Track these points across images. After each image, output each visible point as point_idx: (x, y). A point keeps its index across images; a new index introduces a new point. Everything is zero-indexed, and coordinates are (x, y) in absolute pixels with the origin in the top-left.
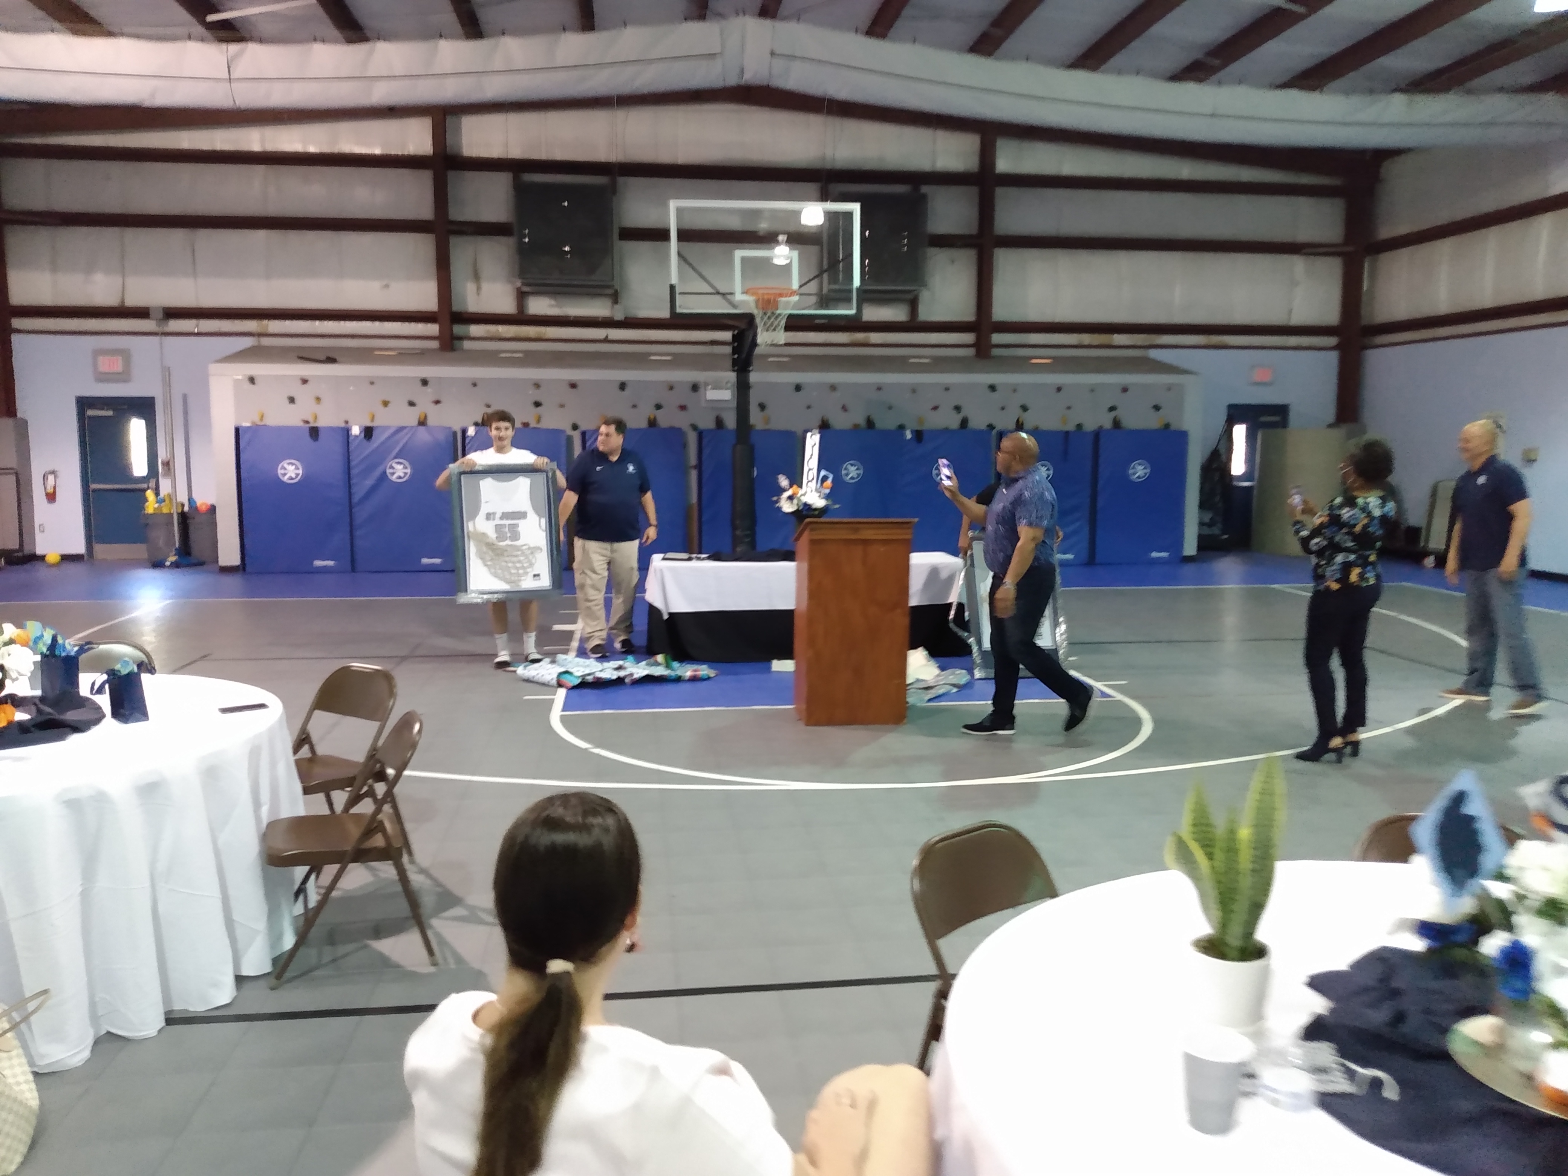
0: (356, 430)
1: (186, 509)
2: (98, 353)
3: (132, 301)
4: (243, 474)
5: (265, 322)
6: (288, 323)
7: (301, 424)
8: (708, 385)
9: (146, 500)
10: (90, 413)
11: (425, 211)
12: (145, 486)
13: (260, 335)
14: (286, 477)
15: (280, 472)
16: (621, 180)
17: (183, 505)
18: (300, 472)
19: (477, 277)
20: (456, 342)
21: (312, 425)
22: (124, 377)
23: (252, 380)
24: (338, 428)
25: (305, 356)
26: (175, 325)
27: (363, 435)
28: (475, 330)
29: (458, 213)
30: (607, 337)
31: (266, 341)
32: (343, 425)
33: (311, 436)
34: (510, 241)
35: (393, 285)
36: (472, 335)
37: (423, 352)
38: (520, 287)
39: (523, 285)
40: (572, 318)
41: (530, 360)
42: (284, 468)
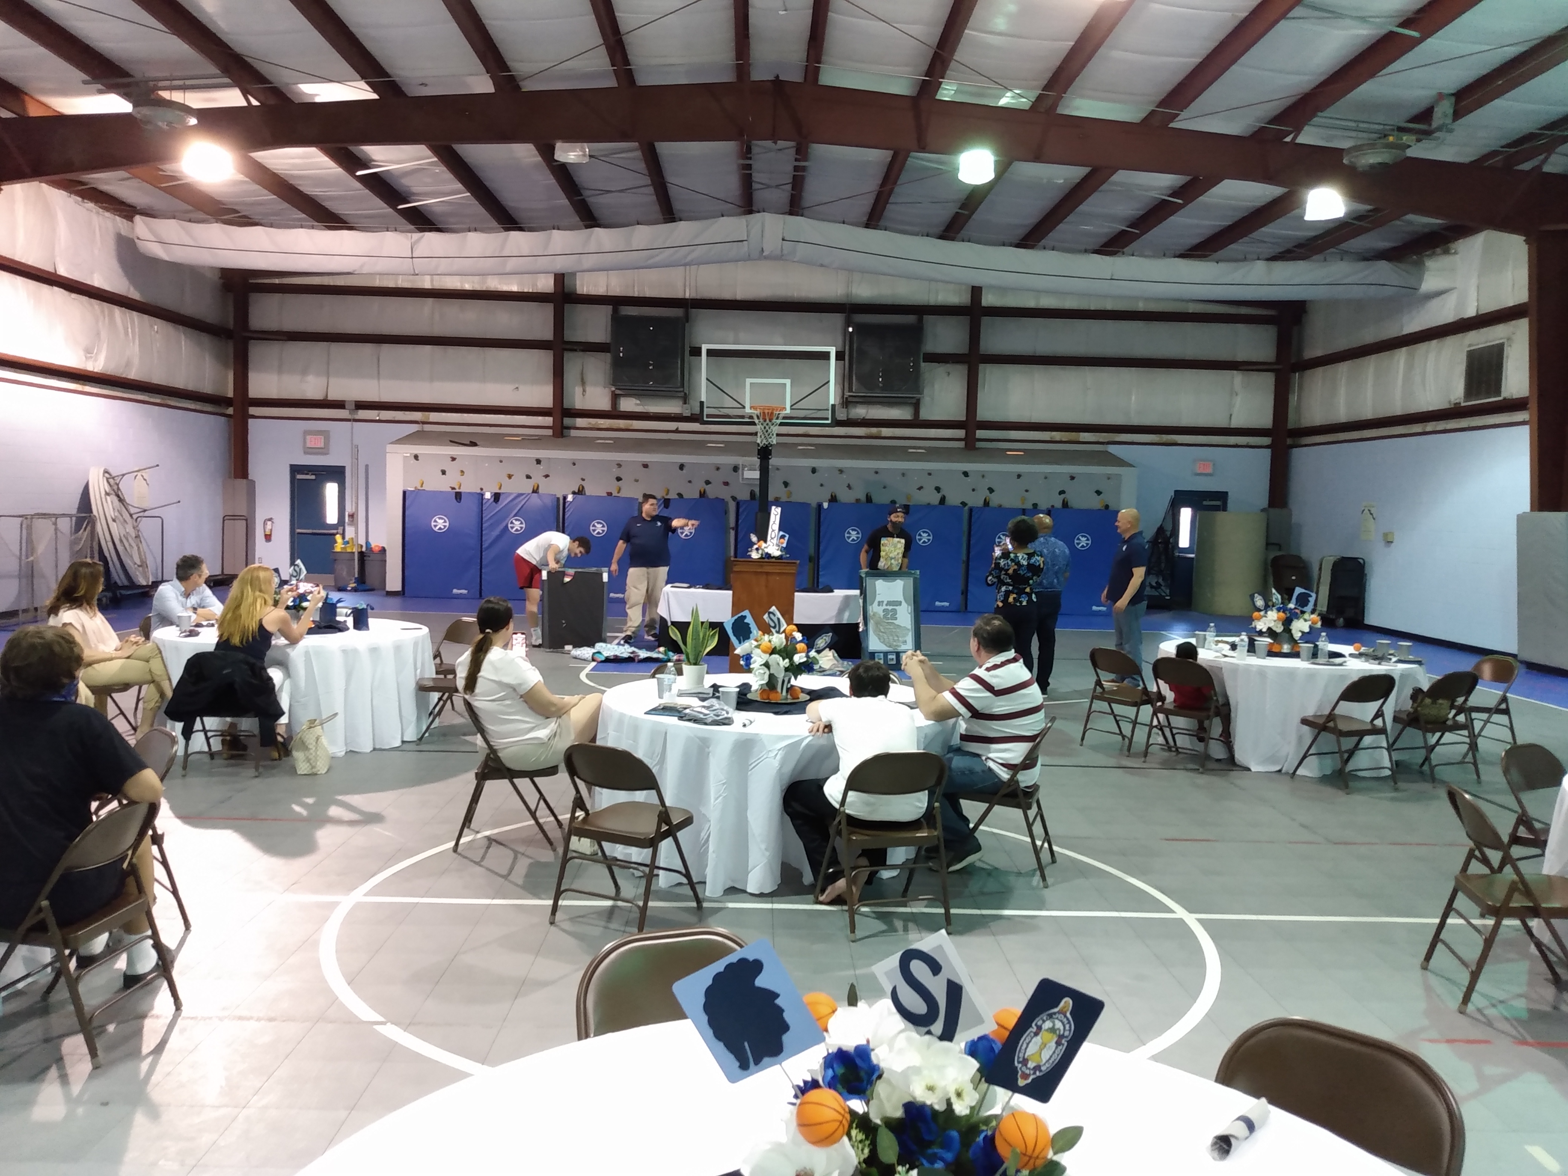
0: (488, 495)
1: (364, 549)
2: (306, 433)
3: (333, 396)
4: (407, 525)
5: (427, 413)
6: (444, 414)
7: (450, 490)
8: (745, 467)
9: (336, 542)
10: (300, 476)
11: (547, 333)
12: (335, 531)
13: (424, 423)
14: (437, 528)
15: (433, 524)
16: (692, 311)
17: (362, 546)
18: (447, 524)
19: (583, 383)
20: (565, 431)
21: (457, 490)
22: (324, 451)
23: (416, 457)
24: (476, 493)
25: (455, 440)
26: (363, 414)
27: (493, 499)
28: (580, 422)
29: (572, 335)
30: (678, 428)
31: (427, 428)
32: (479, 491)
33: (456, 498)
34: (608, 356)
35: (521, 388)
36: (578, 425)
37: (540, 438)
38: (614, 391)
39: (616, 389)
40: (651, 414)
41: (617, 446)
42: (435, 521)
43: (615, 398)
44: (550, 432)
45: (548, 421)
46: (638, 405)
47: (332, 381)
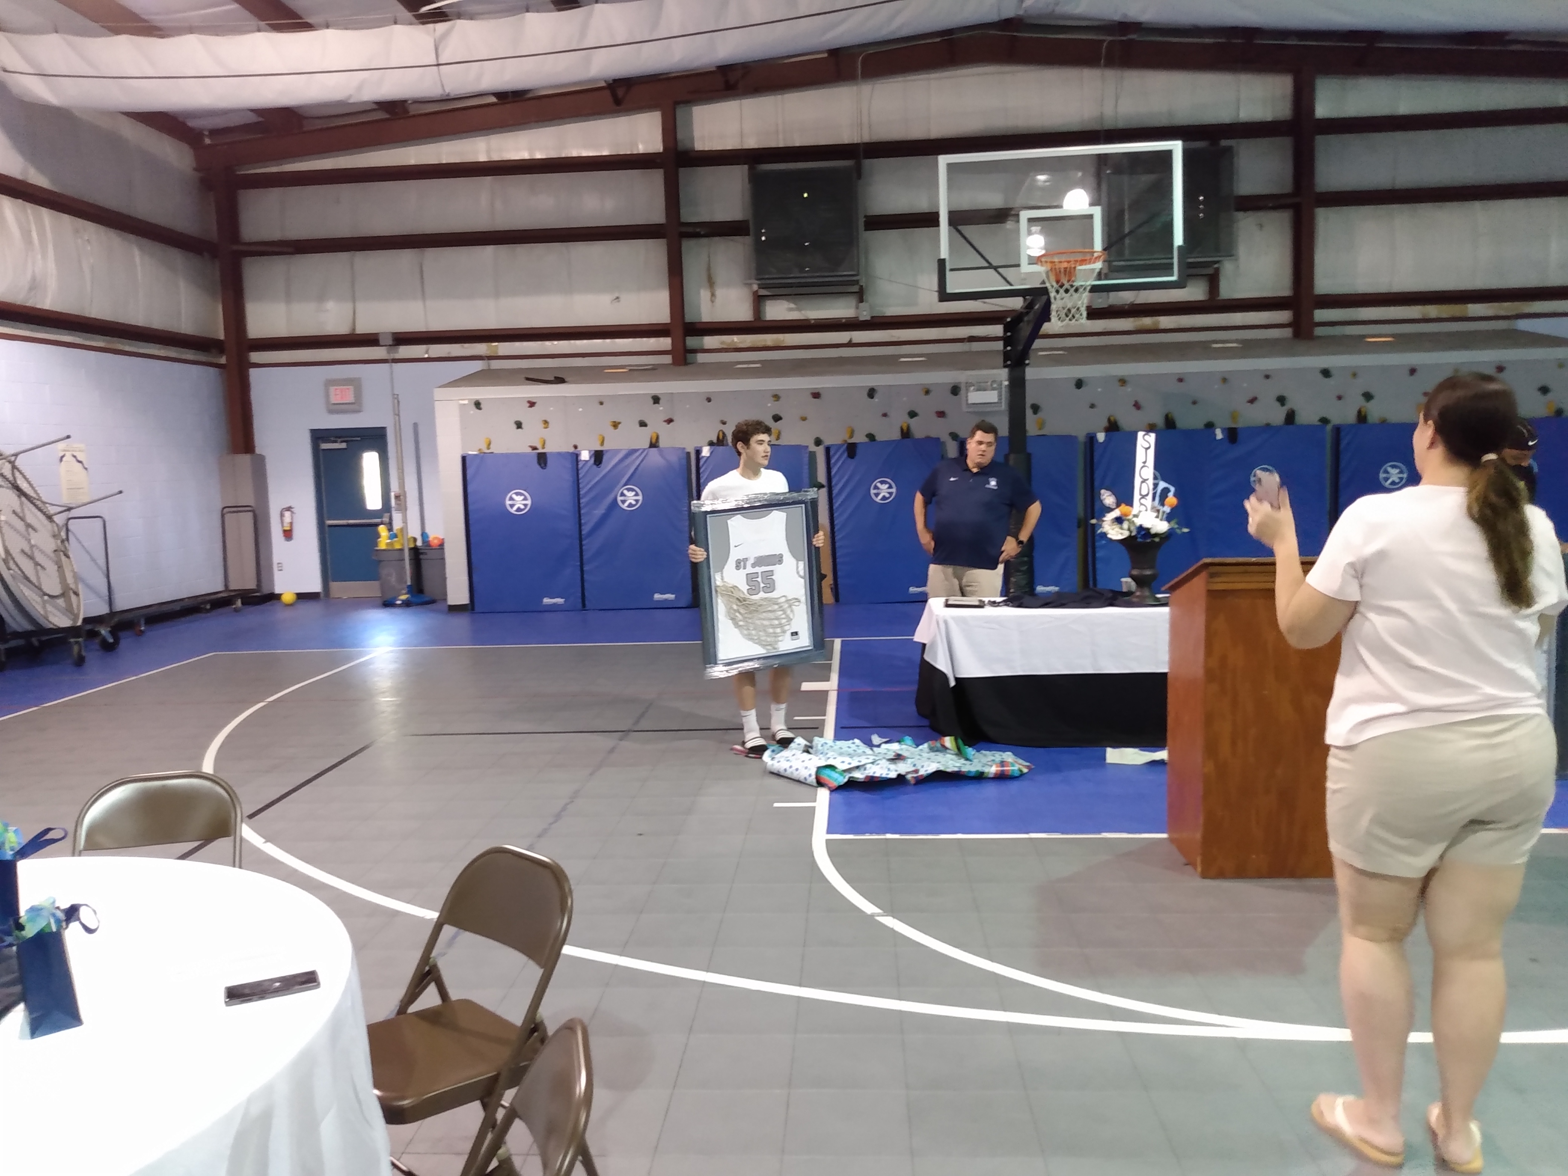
0: (585, 456)
1: (419, 543)
2: (329, 383)
3: (362, 329)
4: (471, 508)
5: (496, 344)
6: (517, 344)
7: (530, 449)
8: (970, 386)
9: (379, 536)
10: (325, 446)
11: (656, 215)
12: (378, 520)
13: (489, 358)
14: (515, 508)
15: (508, 502)
16: (867, 163)
17: (415, 540)
18: (529, 502)
19: (711, 283)
20: (690, 356)
21: (541, 451)
22: (356, 407)
23: (478, 404)
24: (568, 452)
25: (533, 379)
26: (405, 351)
27: (593, 460)
28: (709, 341)
29: (690, 214)
30: (850, 341)
31: (496, 364)
32: (572, 450)
33: (539, 464)
34: (748, 240)
35: (625, 297)
36: (706, 347)
37: (655, 368)
38: (757, 291)
39: (759, 288)
40: (813, 322)
41: (769, 369)
42: (511, 499)
43: (758, 302)
44: (667, 359)
45: (665, 343)
46: (791, 310)
47: (361, 307)
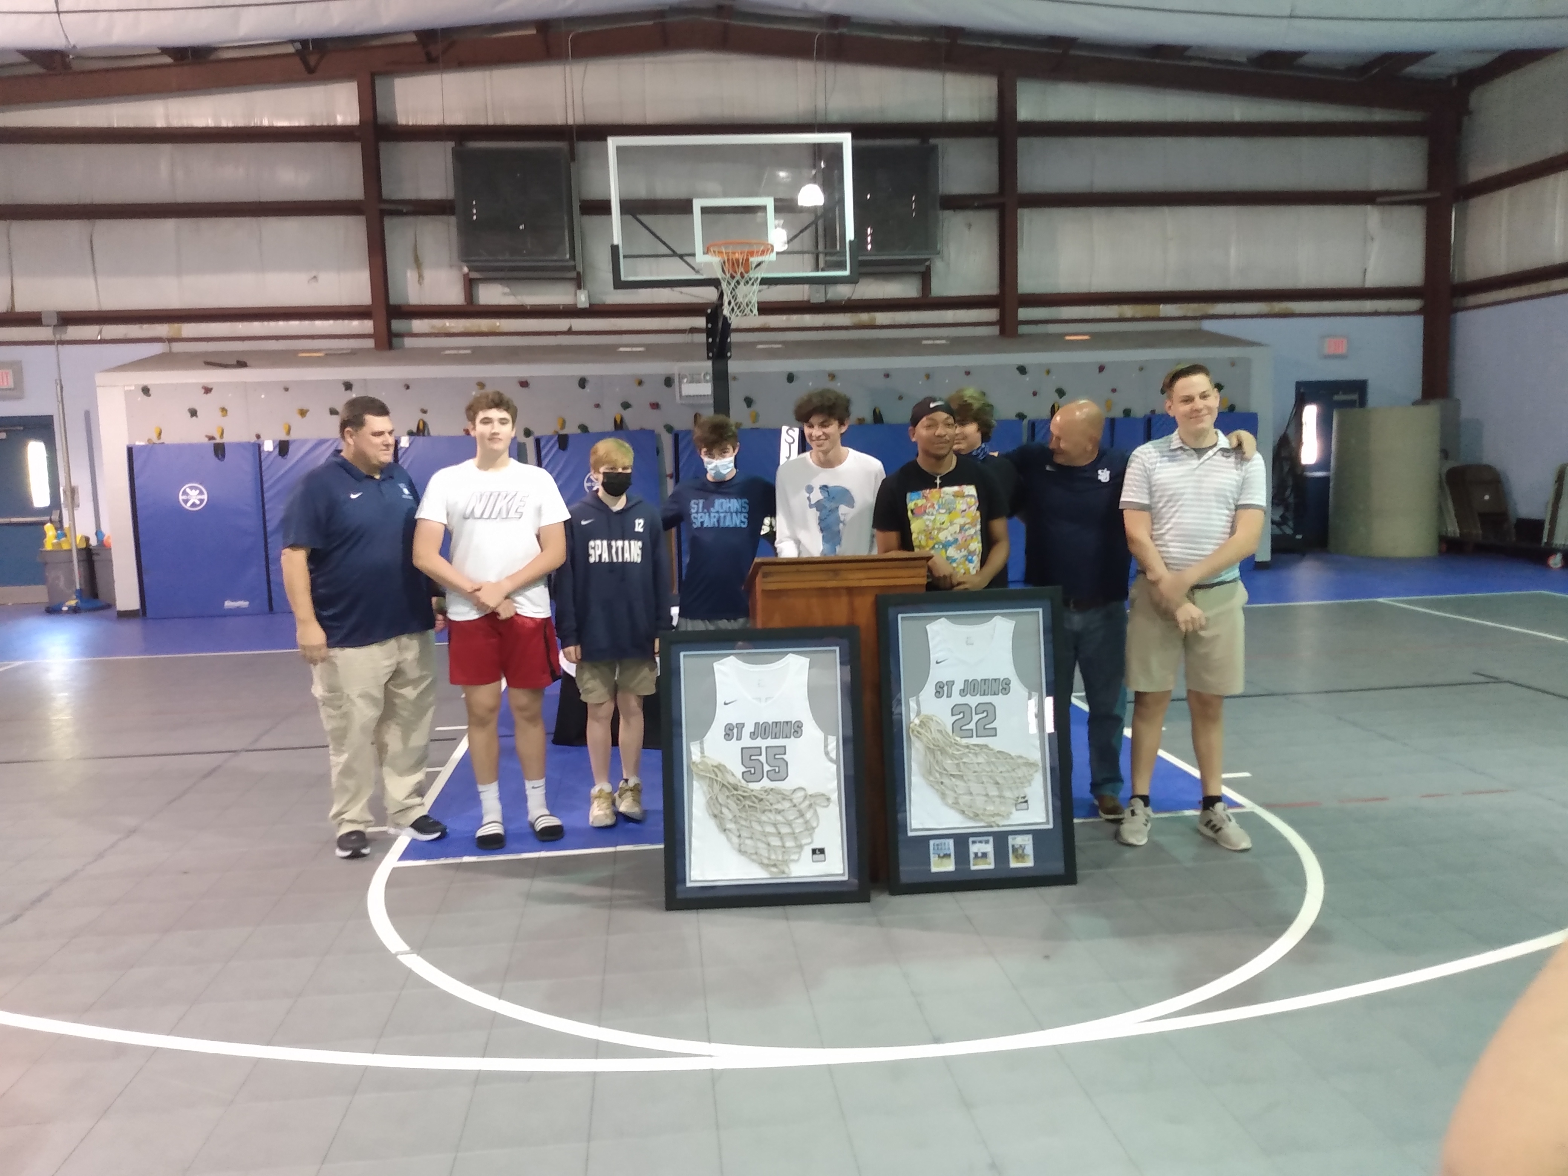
0: (268, 446)
1: (92, 543)
3: (23, 306)
4: (139, 504)
5: (176, 325)
6: (204, 325)
7: (206, 440)
8: (683, 378)
9: (44, 535)
11: (354, 190)
12: (45, 519)
13: (171, 340)
14: (189, 504)
15: (181, 498)
16: (581, 146)
17: (89, 539)
18: (205, 497)
19: (418, 263)
20: (396, 340)
21: (218, 440)
22: (15, 394)
23: (146, 391)
24: (249, 443)
25: (212, 363)
26: (74, 332)
27: (277, 451)
28: (419, 325)
29: (393, 191)
30: (570, 328)
31: (177, 347)
32: (253, 439)
33: (217, 455)
34: (453, 220)
36: (415, 331)
37: (352, 353)
38: (468, 274)
39: (470, 271)
40: (529, 308)
41: (479, 356)
42: (185, 493)
43: (470, 285)
44: (370, 343)
45: (366, 326)
46: (505, 294)
47: (21, 282)
